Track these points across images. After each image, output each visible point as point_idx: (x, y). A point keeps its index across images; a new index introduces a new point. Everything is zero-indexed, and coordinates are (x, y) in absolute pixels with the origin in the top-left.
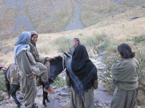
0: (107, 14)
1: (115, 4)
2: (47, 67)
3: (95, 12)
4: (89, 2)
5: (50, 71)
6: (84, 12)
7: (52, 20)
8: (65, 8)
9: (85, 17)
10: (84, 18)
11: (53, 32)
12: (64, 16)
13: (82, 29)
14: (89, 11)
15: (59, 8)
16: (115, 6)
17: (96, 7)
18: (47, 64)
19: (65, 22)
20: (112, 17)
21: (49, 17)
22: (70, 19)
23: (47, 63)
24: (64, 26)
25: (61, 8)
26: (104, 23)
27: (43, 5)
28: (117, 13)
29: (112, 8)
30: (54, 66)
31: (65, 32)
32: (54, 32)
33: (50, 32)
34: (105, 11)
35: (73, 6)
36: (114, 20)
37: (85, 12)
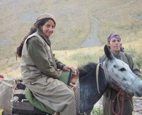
0: (128, 31)
1: (137, 20)
2: (74, 89)
3: (115, 28)
4: (108, 18)
5: (81, 96)
6: (102, 28)
7: (68, 36)
8: (82, 23)
9: (104, 33)
10: (102, 34)
11: (68, 49)
12: (80, 32)
13: (100, 46)
14: (108, 27)
15: (76, 24)
16: (138, 21)
17: (116, 23)
18: (74, 84)
19: (81, 38)
20: (135, 33)
21: (64, 33)
22: (87, 36)
23: (74, 80)
24: (80, 43)
25: (77, 24)
26: (125, 40)
27: (58, 21)
28: (140, 29)
29: (135, 24)
30: (86, 86)
31: (82, 49)
32: (70, 50)
33: (65, 48)
34: (127, 28)
35: (90, 21)
36: (137, 37)
37: (104, 27)
